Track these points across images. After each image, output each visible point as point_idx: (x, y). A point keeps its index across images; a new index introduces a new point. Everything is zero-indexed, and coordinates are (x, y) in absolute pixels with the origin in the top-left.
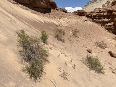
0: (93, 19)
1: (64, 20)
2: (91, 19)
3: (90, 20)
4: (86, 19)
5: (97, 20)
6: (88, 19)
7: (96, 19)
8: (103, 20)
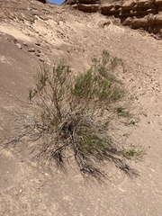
0: (123, 18)
1: (47, 26)
2: (118, 20)
3: (115, 23)
4: (104, 19)
5: (136, 19)
6: (111, 20)
7: (132, 16)
8: (152, 16)
